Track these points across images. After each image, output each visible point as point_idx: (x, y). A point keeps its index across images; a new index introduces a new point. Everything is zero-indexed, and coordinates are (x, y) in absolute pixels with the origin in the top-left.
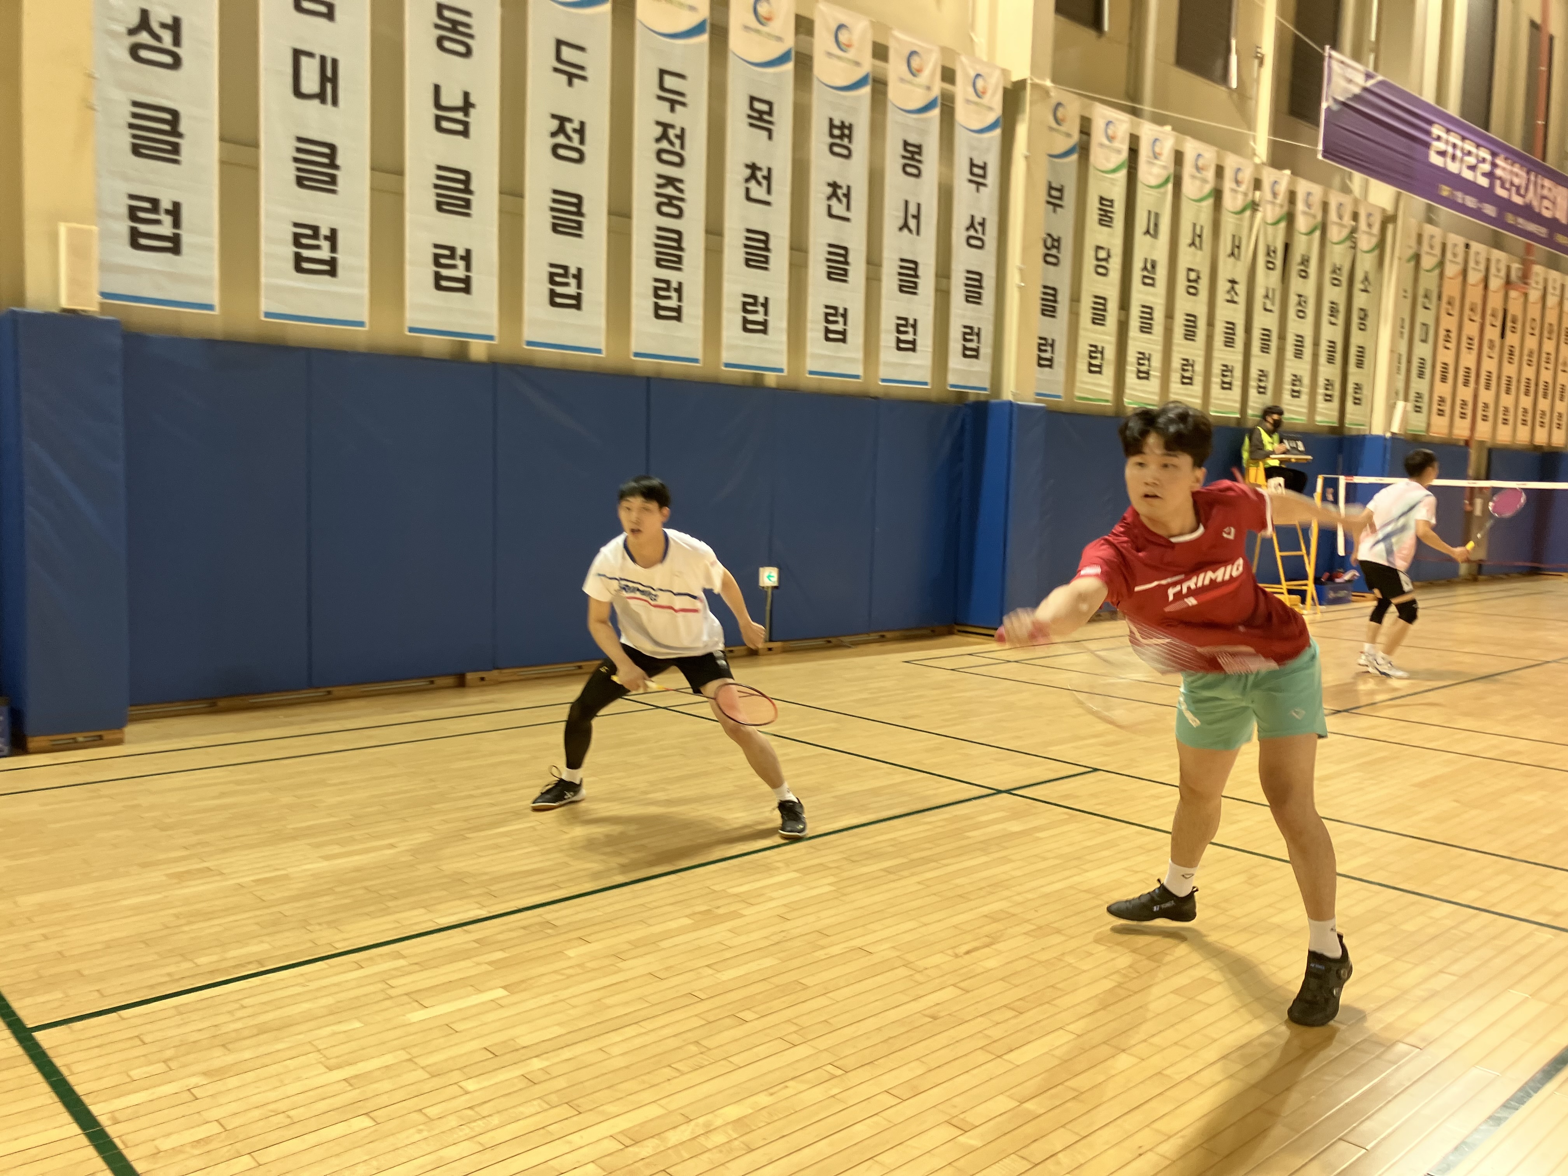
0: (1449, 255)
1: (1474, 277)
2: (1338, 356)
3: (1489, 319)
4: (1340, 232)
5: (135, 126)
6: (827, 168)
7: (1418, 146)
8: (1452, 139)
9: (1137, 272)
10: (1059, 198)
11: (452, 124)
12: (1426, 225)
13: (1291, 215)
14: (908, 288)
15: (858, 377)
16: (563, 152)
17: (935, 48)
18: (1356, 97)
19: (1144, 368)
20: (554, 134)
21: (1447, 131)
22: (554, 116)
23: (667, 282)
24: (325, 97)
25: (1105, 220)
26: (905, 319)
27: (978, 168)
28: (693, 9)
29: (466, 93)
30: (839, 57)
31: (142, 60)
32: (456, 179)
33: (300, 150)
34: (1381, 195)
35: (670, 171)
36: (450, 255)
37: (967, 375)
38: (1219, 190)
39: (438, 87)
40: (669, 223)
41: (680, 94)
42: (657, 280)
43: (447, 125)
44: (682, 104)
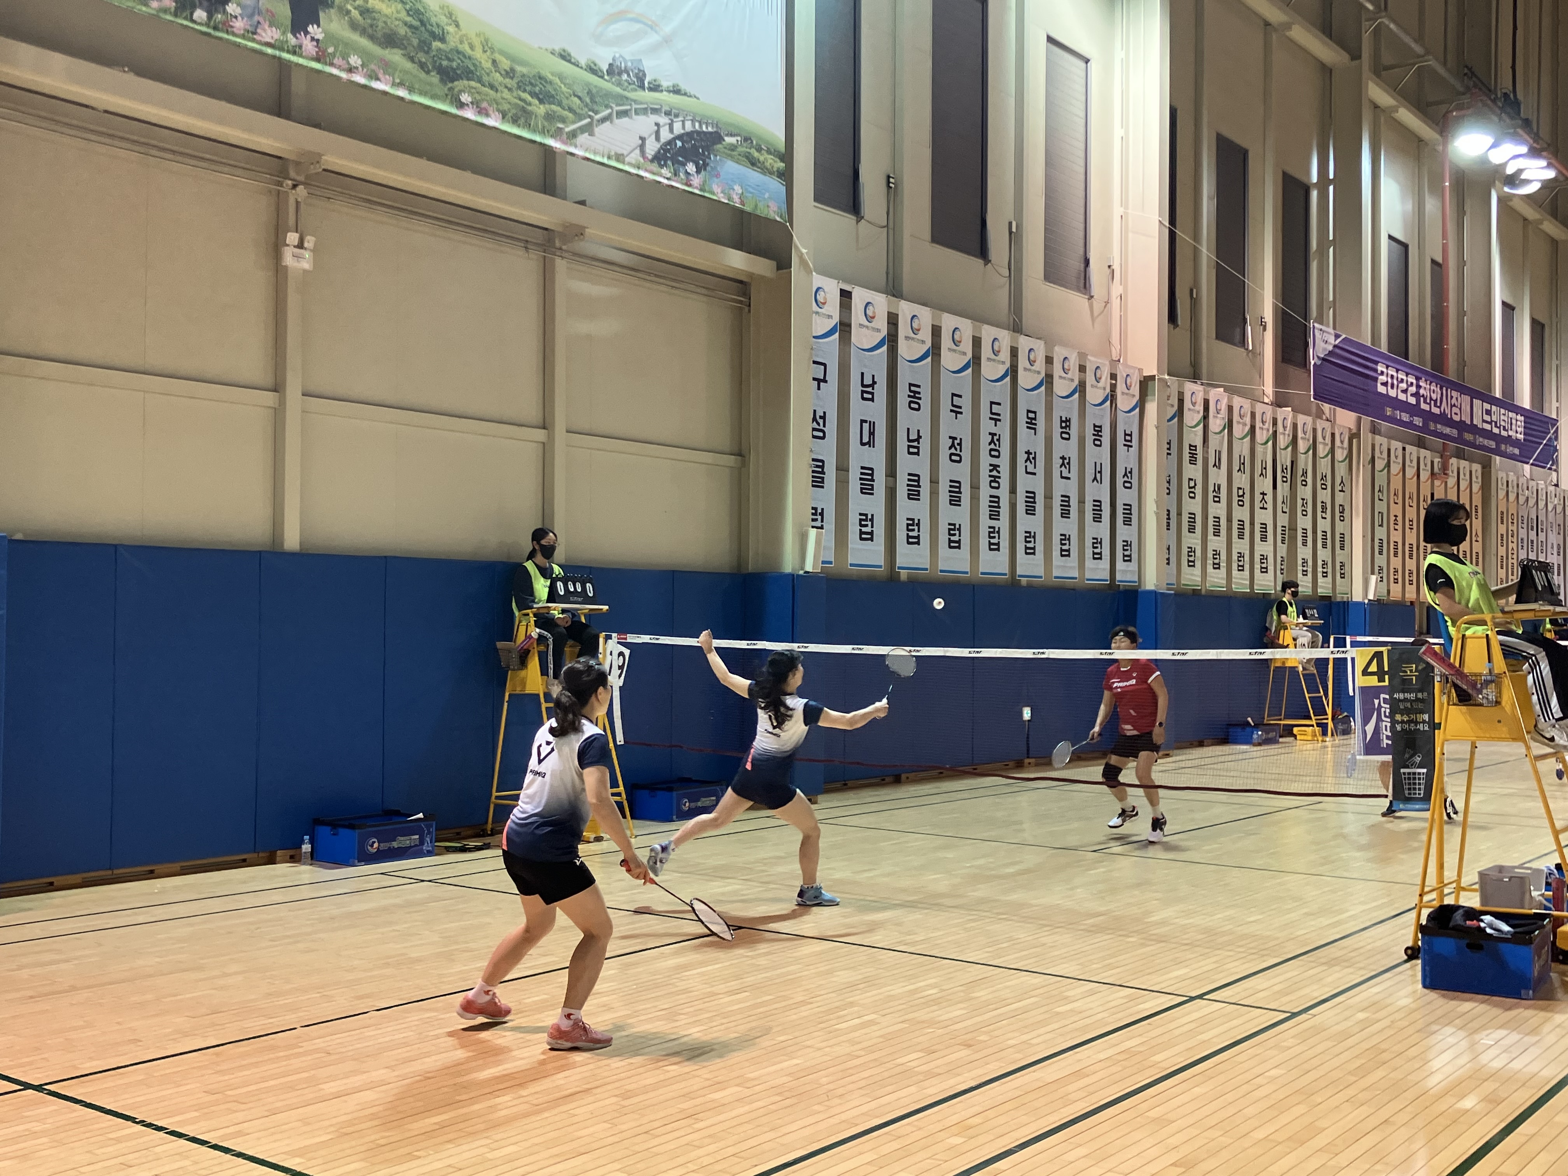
0: (1393, 458)
1: (1410, 472)
2: (1329, 542)
4: (1324, 449)
5: (813, 472)
6: (1060, 448)
7: (1369, 381)
8: (1390, 372)
9: (1211, 495)
10: (1169, 449)
11: (914, 449)
12: (1377, 437)
13: (1294, 441)
14: (1097, 518)
15: (1076, 578)
16: (953, 458)
17: (1107, 363)
18: (1331, 353)
19: (1216, 561)
20: (950, 448)
21: (1387, 367)
22: (950, 437)
23: (994, 528)
24: (870, 443)
25: (1193, 460)
26: (1096, 539)
27: (1128, 435)
28: (1003, 363)
29: (919, 431)
30: (1064, 378)
31: (814, 437)
32: (915, 480)
33: (862, 474)
34: (1346, 418)
35: (995, 461)
36: (912, 524)
37: (1125, 573)
38: (1253, 428)
39: (908, 429)
40: (994, 492)
41: (999, 415)
42: (990, 527)
43: (912, 450)
44: (1000, 420)
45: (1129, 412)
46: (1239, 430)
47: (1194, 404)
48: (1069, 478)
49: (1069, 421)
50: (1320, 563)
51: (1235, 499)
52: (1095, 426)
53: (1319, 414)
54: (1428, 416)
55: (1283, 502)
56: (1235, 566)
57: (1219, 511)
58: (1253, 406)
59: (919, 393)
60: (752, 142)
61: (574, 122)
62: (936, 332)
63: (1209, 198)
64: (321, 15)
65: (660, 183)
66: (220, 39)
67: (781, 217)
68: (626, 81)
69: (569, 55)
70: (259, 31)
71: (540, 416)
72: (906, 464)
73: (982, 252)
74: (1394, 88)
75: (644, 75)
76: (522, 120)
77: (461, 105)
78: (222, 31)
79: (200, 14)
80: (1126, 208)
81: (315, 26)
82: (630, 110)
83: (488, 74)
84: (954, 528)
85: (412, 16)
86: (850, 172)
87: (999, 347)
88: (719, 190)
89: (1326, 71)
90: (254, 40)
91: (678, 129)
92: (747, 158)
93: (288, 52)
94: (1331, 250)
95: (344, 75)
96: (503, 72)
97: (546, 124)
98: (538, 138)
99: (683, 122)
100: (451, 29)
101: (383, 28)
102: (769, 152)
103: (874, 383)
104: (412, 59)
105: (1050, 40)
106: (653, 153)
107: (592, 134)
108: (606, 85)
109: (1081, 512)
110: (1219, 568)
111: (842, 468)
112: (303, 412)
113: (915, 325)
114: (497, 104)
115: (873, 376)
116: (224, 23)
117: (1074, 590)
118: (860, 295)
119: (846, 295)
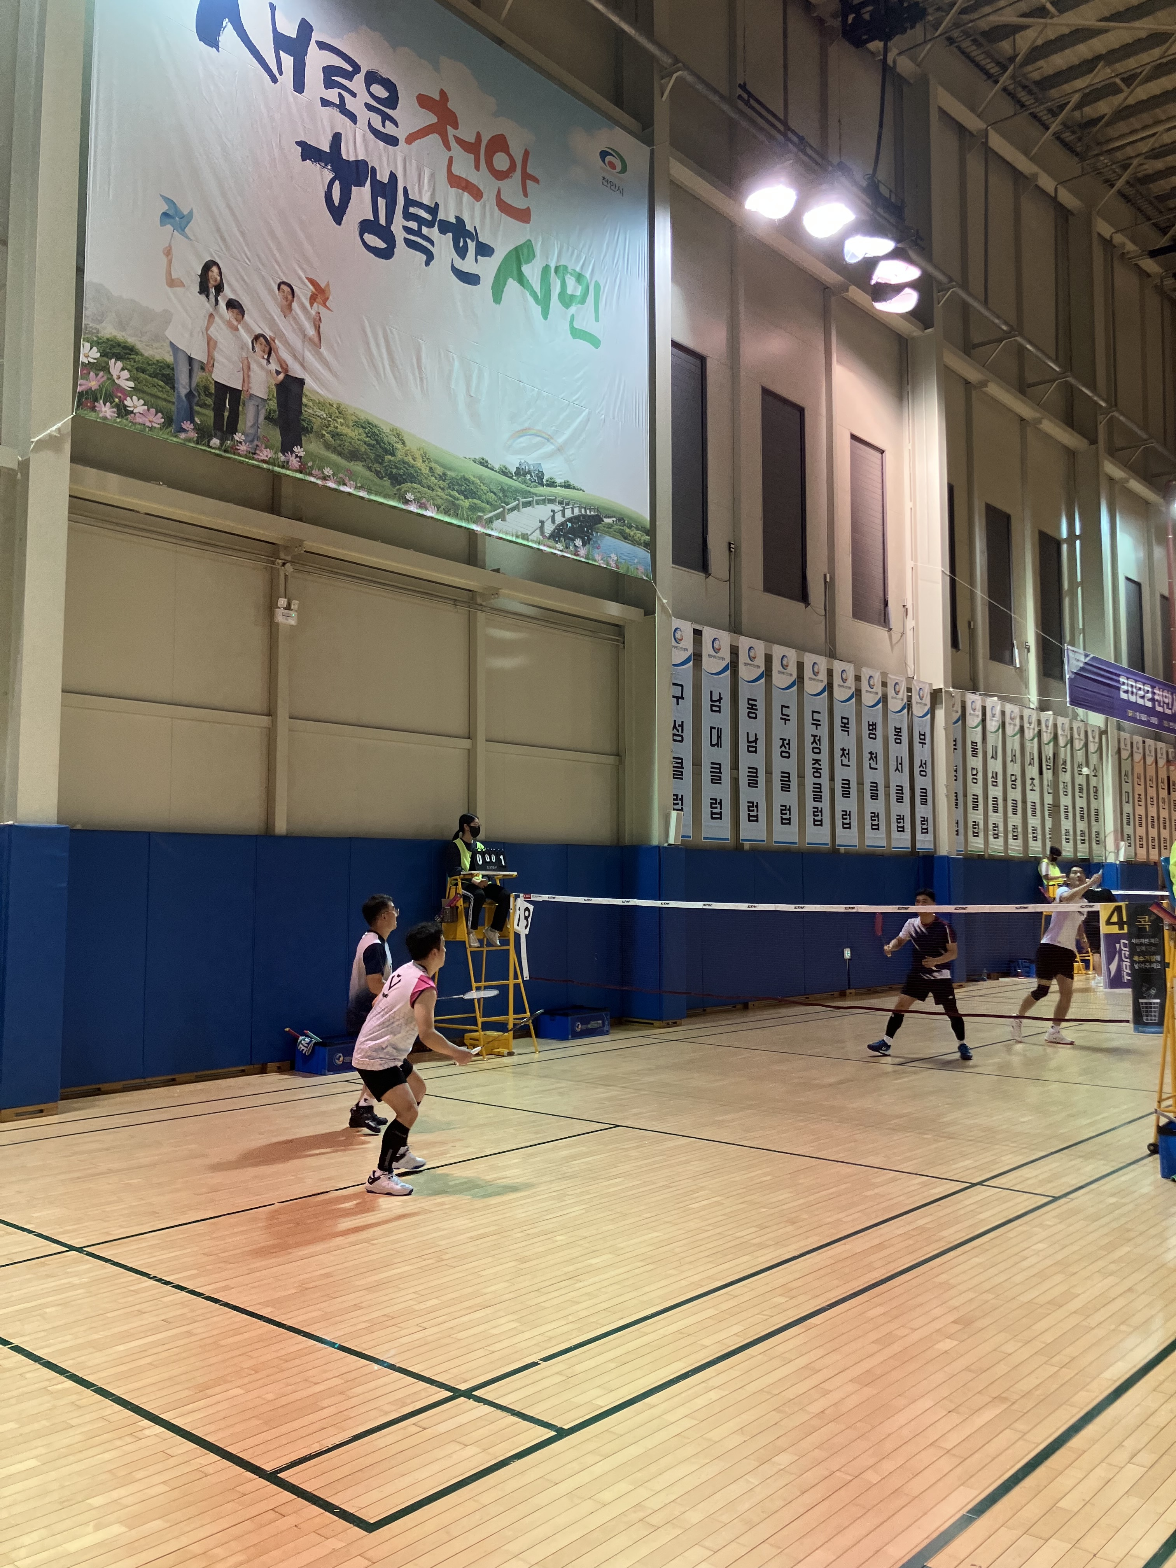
0: (1135, 749)
1: (1150, 760)
2: (1085, 815)
3: (1160, 784)
4: (1080, 743)
5: (674, 767)
6: (869, 745)
7: (1113, 690)
8: (1130, 683)
9: (990, 780)
10: (955, 745)
11: (752, 748)
12: (1122, 733)
13: (1055, 737)
14: (900, 800)
15: (884, 847)
16: (784, 754)
17: (904, 680)
18: (1082, 669)
19: (996, 832)
20: (781, 747)
21: (1128, 678)
22: (781, 739)
23: (817, 808)
24: (718, 744)
25: (975, 754)
26: (900, 816)
27: (922, 735)
28: (822, 681)
29: (756, 735)
30: (870, 692)
31: (674, 740)
32: (753, 773)
33: (712, 768)
34: (1096, 719)
35: (817, 757)
36: (752, 806)
37: (924, 842)
38: (1022, 729)
39: (748, 733)
40: (817, 781)
41: (819, 721)
42: (814, 808)
43: (750, 749)
44: (820, 725)
45: (922, 717)
46: (1010, 730)
47: (974, 710)
48: (876, 769)
49: (875, 724)
50: (1079, 833)
51: (1009, 783)
52: (896, 728)
53: (1075, 716)
54: (1162, 716)
55: (1048, 785)
56: (1010, 836)
57: (996, 793)
58: (1021, 711)
59: (756, 706)
60: (624, 522)
61: (490, 512)
62: (768, 659)
63: (981, 552)
64: (303, 438)
65: (555, 554)
66: (229, 458)
67: (647, 577)
68: (530, 479)
69: (487, 462)
70: (258, 452)
71: (467, 730)
72: (746, 760)
73: (804, 598)
74: (1125, 465)
75: (543, 475)
76: (452, 511)
77: (407, 502)
78: (231, 453)
79: (215, 442)
80: (916, 561)
81: (299, 447)
82: (533, 501)
83: (426, 478)
84: (785, 809)
85: (370, 437)
86: (700, 541)
87: (818, 669)
88: (600, 558)
89: (1071, 454)
90: (253, 459)
91: (568, 514)
92: (621, 533)
93: (279, 467)
94: (1080, 589)
95: (319, 482)
96: (438, 476)
97: (469, 513)
98: (464, 524)
99: (572, 508)
100: (399, 446)
101: (349, 447)
102: (637, 528)
103: (721, 698)
104: (370, 469)
105: (854, 437)
106: (550, 532)
107: (504, 520)
108: (515, 483)
109: (888, 795)
110: (997, 838)
111: (697, 764)
112: (290, 730)
113: (752, 654)
114: (433, 500)
115: (720, 693)
116: (232, 448)
117: (882, 856)
118: (708, 633)
119: (698, 633)
